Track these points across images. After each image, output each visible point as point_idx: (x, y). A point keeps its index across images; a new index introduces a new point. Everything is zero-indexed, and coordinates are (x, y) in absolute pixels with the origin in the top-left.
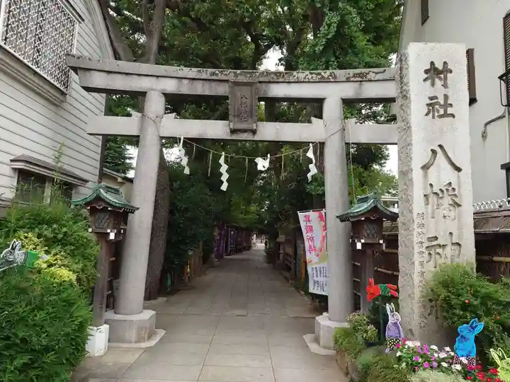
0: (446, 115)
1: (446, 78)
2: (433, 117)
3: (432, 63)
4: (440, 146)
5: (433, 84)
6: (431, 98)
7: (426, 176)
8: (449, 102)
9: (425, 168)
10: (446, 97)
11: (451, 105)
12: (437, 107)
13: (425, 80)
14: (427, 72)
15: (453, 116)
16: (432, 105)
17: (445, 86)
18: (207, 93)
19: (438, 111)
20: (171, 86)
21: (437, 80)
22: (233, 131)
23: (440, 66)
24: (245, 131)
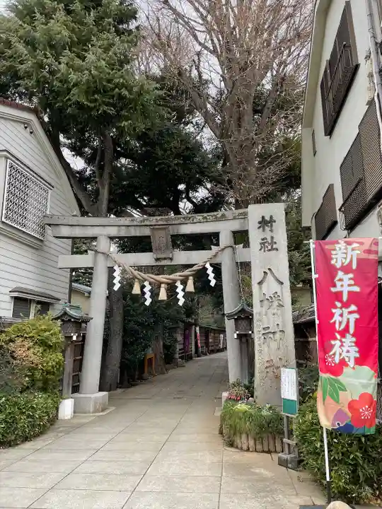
0: (272, 249)
1: (272, 226)
2: (264, 251)
3: (263, 217)
4: (269, 269)
5: (264, 230)
6: (263, 240)
7: (261, 288)
8: (274, 241)
9: (260, 283)
10: (272, 238)
11: (275, 243)
12: (266, 244)
13: (259, 228)
14: (260, 223)
15: (277, 250)
16: (263, 243)
17: (271, 231)
18: (138, 235)
19: (267, 247)
20: (113, 231)
21: (266, 227)
22: (157, 260)
23: (267, 218)
24: (165, 259)
